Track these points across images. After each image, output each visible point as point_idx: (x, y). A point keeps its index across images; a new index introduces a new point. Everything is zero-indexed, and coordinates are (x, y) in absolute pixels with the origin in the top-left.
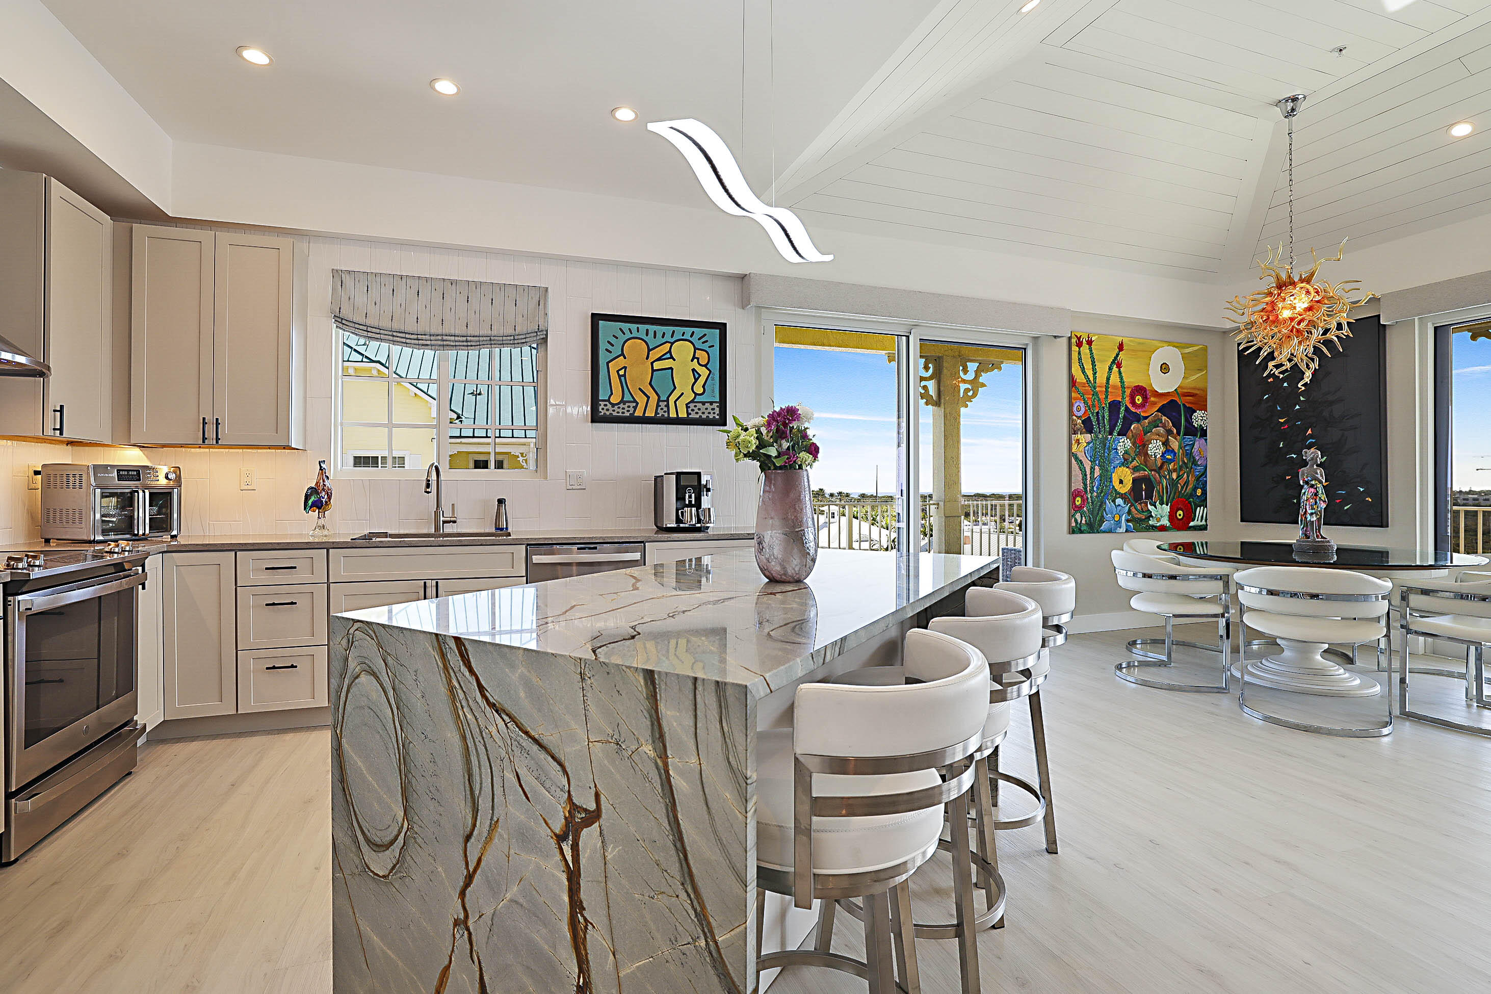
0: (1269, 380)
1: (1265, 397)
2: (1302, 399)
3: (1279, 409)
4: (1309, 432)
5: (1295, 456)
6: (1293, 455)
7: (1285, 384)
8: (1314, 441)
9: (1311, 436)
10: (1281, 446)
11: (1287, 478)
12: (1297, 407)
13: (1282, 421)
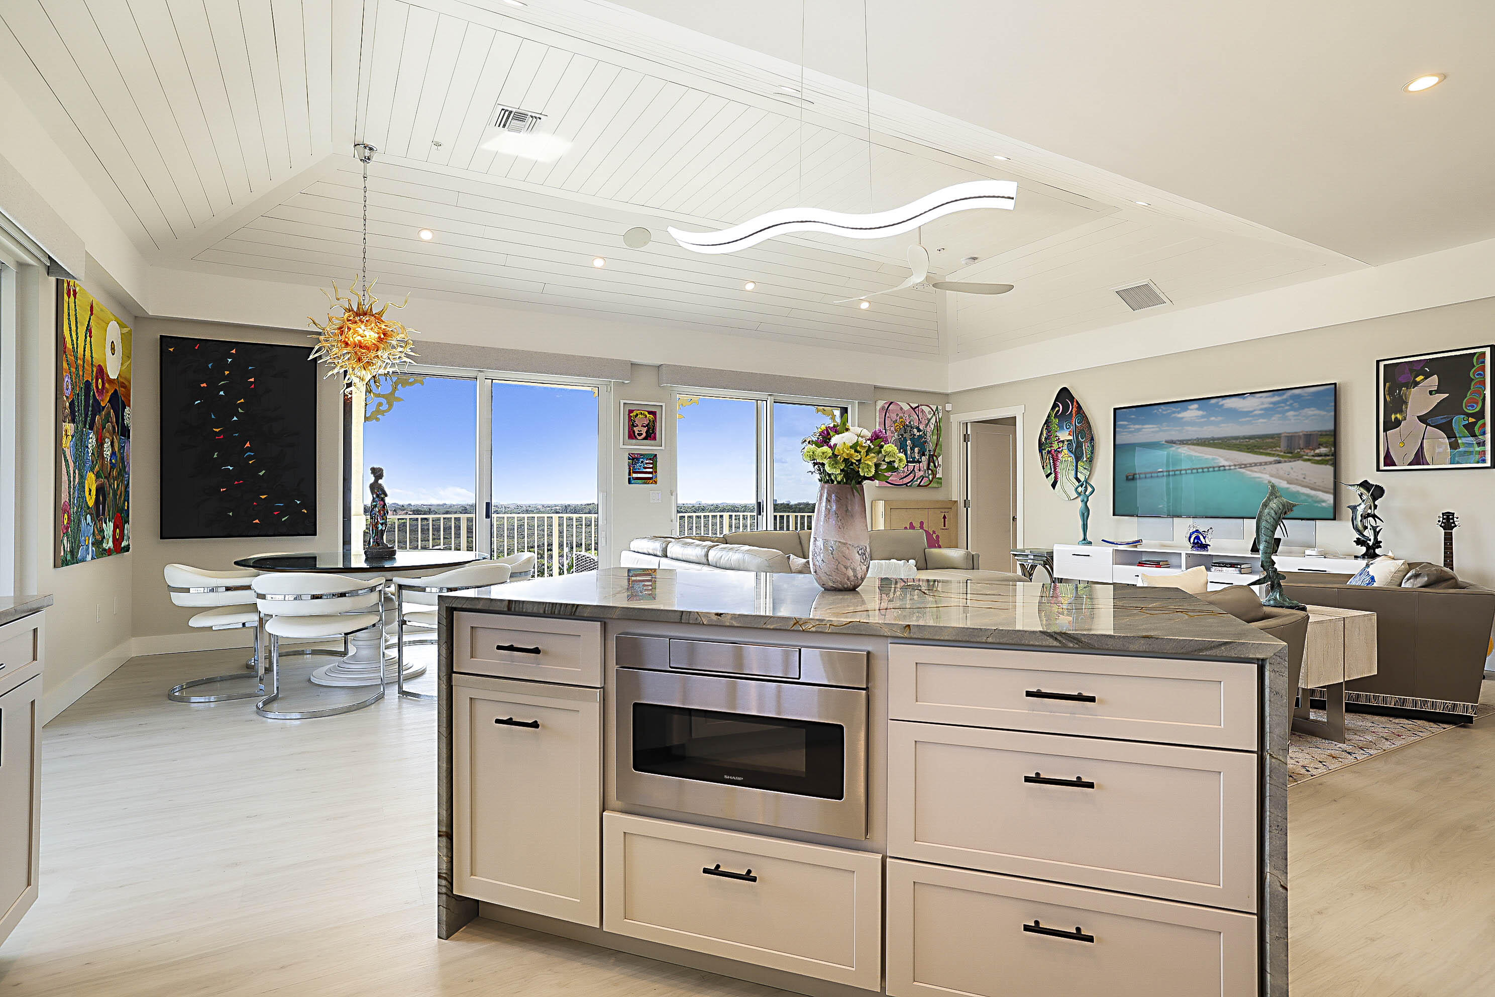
0: (202, 385)
1: (196, 403)
2: (240, 410)
3: (213, 417)
4: (248, 445)
5: (231, 468)
6: (229, 467)
7: (222, 393)
8: (252, 454)
9: (249, 449)
10: (215, 456)
11: (222, 490)
12: (235, 418)
13: (217, 430)
